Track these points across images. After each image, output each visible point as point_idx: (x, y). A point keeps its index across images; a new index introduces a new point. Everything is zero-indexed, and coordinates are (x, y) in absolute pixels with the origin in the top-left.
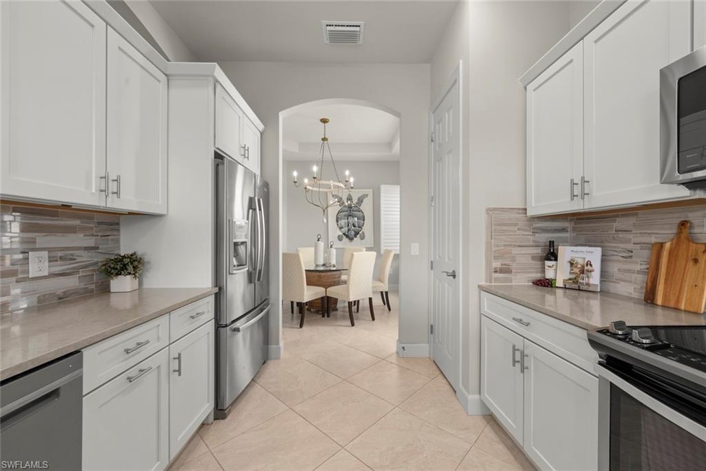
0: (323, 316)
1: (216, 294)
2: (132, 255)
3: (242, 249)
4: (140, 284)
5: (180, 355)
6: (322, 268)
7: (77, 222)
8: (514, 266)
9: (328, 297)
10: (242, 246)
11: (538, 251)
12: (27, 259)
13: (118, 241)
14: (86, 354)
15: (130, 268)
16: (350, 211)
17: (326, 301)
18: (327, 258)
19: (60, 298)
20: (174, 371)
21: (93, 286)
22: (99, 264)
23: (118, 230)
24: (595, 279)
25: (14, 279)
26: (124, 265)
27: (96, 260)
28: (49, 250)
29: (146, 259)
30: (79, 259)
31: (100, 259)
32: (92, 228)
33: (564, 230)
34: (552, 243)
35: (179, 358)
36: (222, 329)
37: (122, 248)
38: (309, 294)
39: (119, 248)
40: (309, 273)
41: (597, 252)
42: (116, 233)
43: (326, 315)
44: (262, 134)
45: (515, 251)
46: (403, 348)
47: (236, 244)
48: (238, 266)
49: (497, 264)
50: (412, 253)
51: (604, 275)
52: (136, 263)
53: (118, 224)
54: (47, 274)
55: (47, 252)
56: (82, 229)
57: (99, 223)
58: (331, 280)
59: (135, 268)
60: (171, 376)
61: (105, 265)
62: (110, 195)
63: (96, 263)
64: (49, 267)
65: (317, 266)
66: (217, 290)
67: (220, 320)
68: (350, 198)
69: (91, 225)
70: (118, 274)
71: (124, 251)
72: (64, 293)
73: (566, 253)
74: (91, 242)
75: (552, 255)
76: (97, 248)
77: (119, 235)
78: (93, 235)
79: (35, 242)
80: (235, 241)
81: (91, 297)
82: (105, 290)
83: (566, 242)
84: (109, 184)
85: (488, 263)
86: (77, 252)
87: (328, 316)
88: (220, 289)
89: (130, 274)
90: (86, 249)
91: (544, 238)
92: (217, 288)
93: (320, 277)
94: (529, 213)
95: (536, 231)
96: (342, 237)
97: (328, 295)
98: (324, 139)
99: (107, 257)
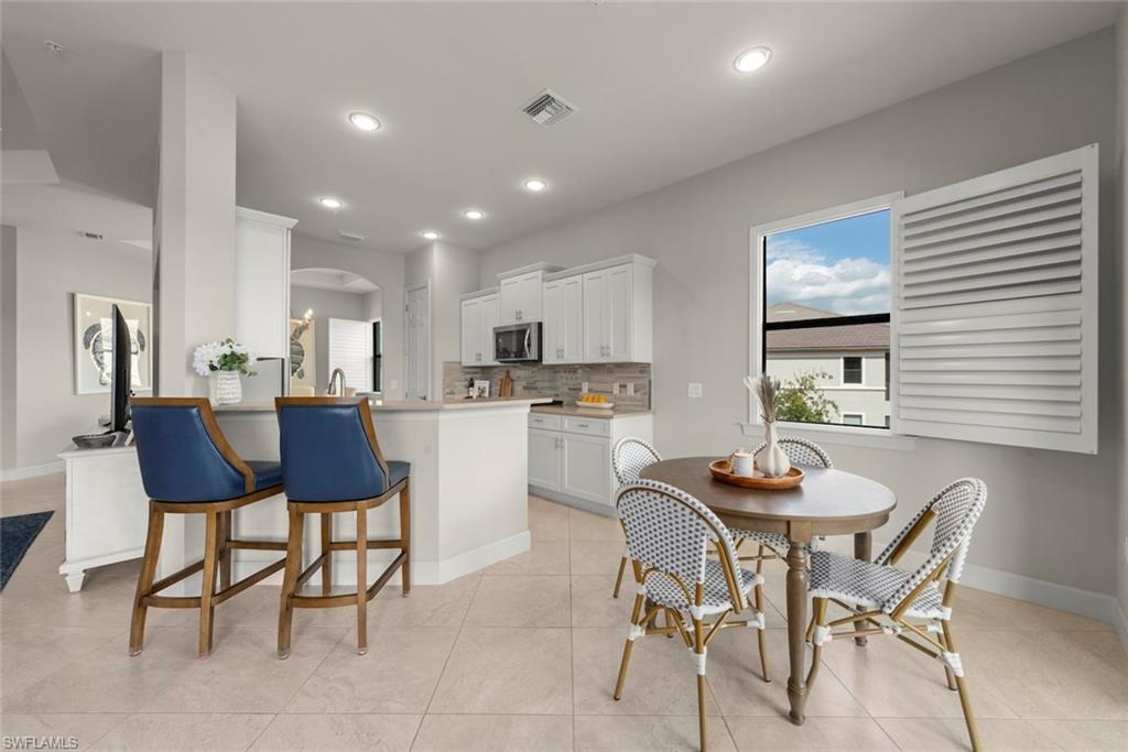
8: (455, 391)
11: (467, 383)
24: (487, 394)
33: (477, 373)
34: (472, 380)
41: (488, 382)
45: (457, 383)
49: (447, 390)
51: (490, 392)
73: (478, 383)
75: (472, 385)
83: (477, 378)
85: (444, 390)
91: (469, 376)
94: (463, 364)
95: (467, 373)
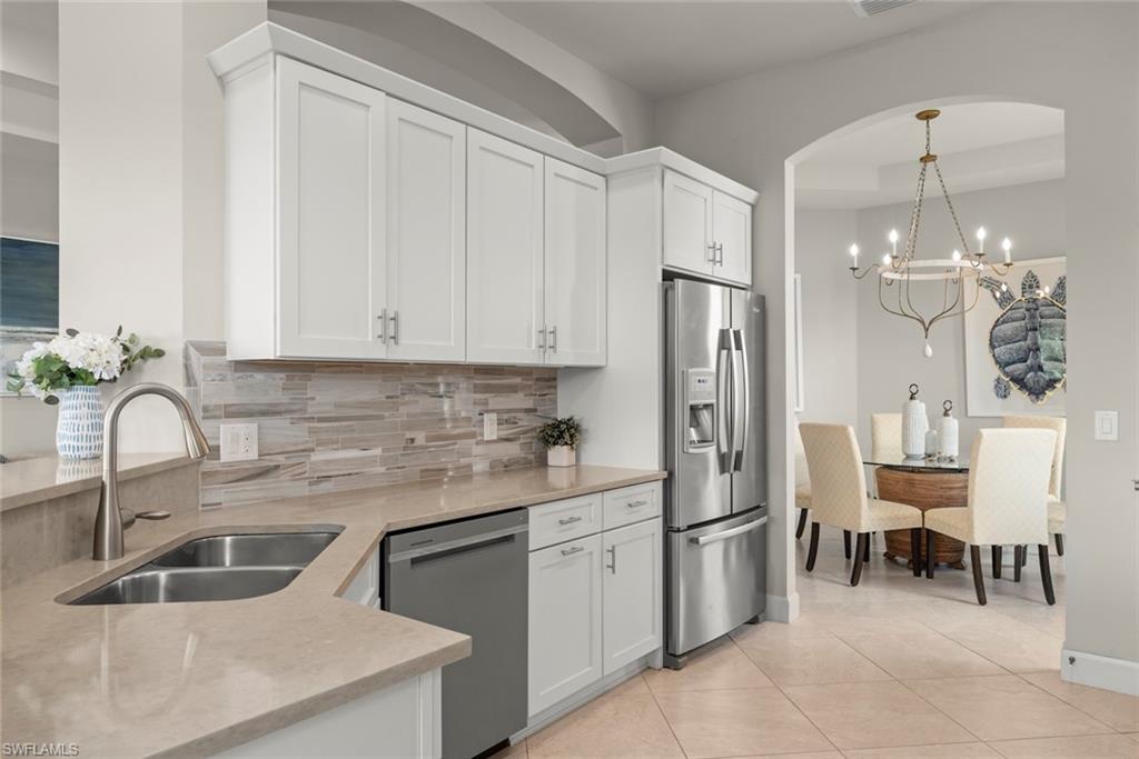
0: (918, 574)
1: (665, 480)
2: (569, 420)
3: (705, 416)
4: (578, 458)
5: (613, 547)
6: (922, 464)
7: (518, 380)
9: (928, 531)
10: (705, 412)
12: (483, 421)
13: (554, 402)
14: (532, 512)
15: (567, 436)
16: (1033, 317)
17: (924, 541)
18: (935, 439)
19: (506, 466)
20: (608, 566)
21: (531, 457)
22: (538, 430)
23: (555, 387)
25: (474, 441)
26: (562, 432)
27: (534, 425)
28: (498, 412)
29: (584, 425)
30: (520, 423)
31: (538, 423)
32: (530, 386)
35: (613, 551)
36: (673, 534)
37: (559, 412)
38: (876, 517)
39: (556, 410)
40: (886, 473)
42: (553, 391)
43: (924, 573)
44: (753, 207)
46: (1072, 660)
47: (694, 409)
48: (699, 442)
50: (1098, 436)
52: (573, 431)
53: (555, 379)
54: (495, 438)
55: (495, 415)
56: (524, 387)
57: (538, 380)
58: (941, 492)
59: (572, 436)
60: (605, 573)
61: (542, 431)
62: (548, 350)
63: (534, 429)
64: (498, 430)
65: (908, 457)
66: (665, 475)
67: (671, 521)
68: (1031, 283)
69: (530, 383)
70: (555, 444)
71: (562, 415)
72: (509, 460)
74: (529, 403)
76: (535, 410)
77: (556, 394)
78: (532, 395)
79: (487, 404)
80: (692, 402)
81: (530, 469)
82: (543, 462)
84: (548, 337)
86: (519, 415)
87: (930, 576)
88: (671, 474)
89: (566, 444)
90: (527, 411)
92: (666, 473)
93: (911, 483)
96: (1007, 389)
97: (927, 526)
98: (928, 158)
99: (545, 421)
